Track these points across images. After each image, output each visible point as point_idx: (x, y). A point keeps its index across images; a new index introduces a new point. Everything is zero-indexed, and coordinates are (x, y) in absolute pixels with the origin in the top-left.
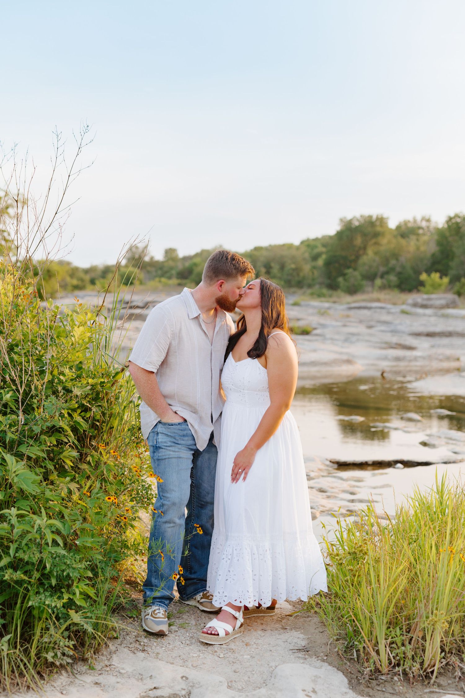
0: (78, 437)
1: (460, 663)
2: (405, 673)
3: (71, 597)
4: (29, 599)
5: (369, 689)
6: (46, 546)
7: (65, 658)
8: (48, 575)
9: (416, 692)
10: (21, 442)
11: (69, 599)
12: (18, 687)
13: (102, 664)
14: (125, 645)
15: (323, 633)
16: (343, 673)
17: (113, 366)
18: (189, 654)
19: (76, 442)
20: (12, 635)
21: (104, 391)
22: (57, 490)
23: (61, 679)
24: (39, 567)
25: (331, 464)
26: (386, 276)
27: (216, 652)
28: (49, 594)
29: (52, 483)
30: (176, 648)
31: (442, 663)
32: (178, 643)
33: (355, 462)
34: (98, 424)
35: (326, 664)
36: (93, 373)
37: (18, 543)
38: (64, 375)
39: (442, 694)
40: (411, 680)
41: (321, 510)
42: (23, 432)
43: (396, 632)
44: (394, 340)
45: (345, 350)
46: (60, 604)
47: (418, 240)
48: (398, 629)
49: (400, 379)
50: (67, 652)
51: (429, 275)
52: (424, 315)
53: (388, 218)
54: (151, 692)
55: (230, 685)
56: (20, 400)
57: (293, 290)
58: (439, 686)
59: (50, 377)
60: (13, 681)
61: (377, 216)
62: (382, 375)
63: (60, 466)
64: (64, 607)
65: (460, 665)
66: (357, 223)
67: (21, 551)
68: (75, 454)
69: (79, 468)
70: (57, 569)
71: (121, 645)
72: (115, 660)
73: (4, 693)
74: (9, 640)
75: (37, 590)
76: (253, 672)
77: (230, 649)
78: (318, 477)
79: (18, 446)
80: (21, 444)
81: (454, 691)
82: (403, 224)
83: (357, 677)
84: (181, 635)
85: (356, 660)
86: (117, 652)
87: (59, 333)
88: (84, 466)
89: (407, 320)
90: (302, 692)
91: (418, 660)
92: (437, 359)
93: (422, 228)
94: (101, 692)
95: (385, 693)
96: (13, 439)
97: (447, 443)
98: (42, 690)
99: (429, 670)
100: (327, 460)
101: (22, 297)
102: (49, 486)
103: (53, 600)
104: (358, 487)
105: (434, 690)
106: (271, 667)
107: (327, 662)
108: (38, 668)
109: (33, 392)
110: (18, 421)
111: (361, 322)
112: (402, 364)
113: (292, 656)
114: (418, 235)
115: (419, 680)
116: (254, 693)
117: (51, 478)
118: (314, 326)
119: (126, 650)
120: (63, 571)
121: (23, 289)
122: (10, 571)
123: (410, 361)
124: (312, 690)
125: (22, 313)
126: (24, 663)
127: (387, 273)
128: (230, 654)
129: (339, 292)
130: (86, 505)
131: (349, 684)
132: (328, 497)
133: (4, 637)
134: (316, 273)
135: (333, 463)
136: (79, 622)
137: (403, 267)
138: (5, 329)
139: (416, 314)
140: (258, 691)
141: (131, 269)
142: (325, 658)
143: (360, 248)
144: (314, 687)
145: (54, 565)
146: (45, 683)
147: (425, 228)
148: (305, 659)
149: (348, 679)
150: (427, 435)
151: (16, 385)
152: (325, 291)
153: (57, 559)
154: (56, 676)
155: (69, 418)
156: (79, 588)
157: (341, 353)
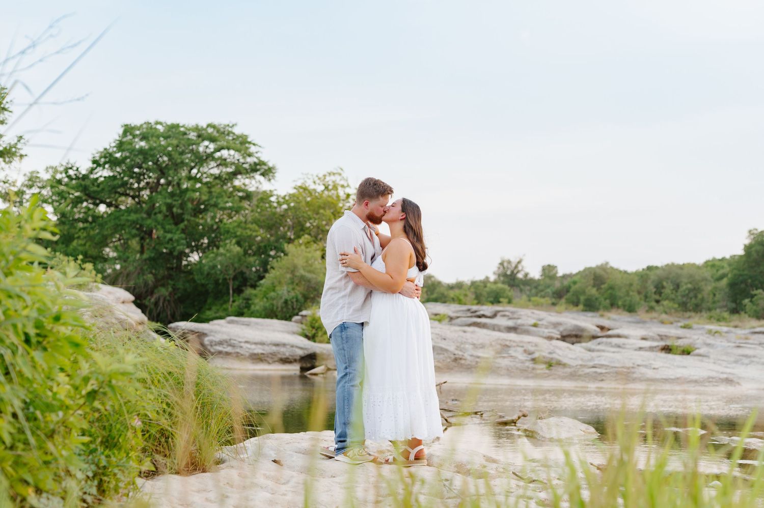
45: (728, 370)
118: (698, 345)
134: (718, 295)
157: (722, 372)
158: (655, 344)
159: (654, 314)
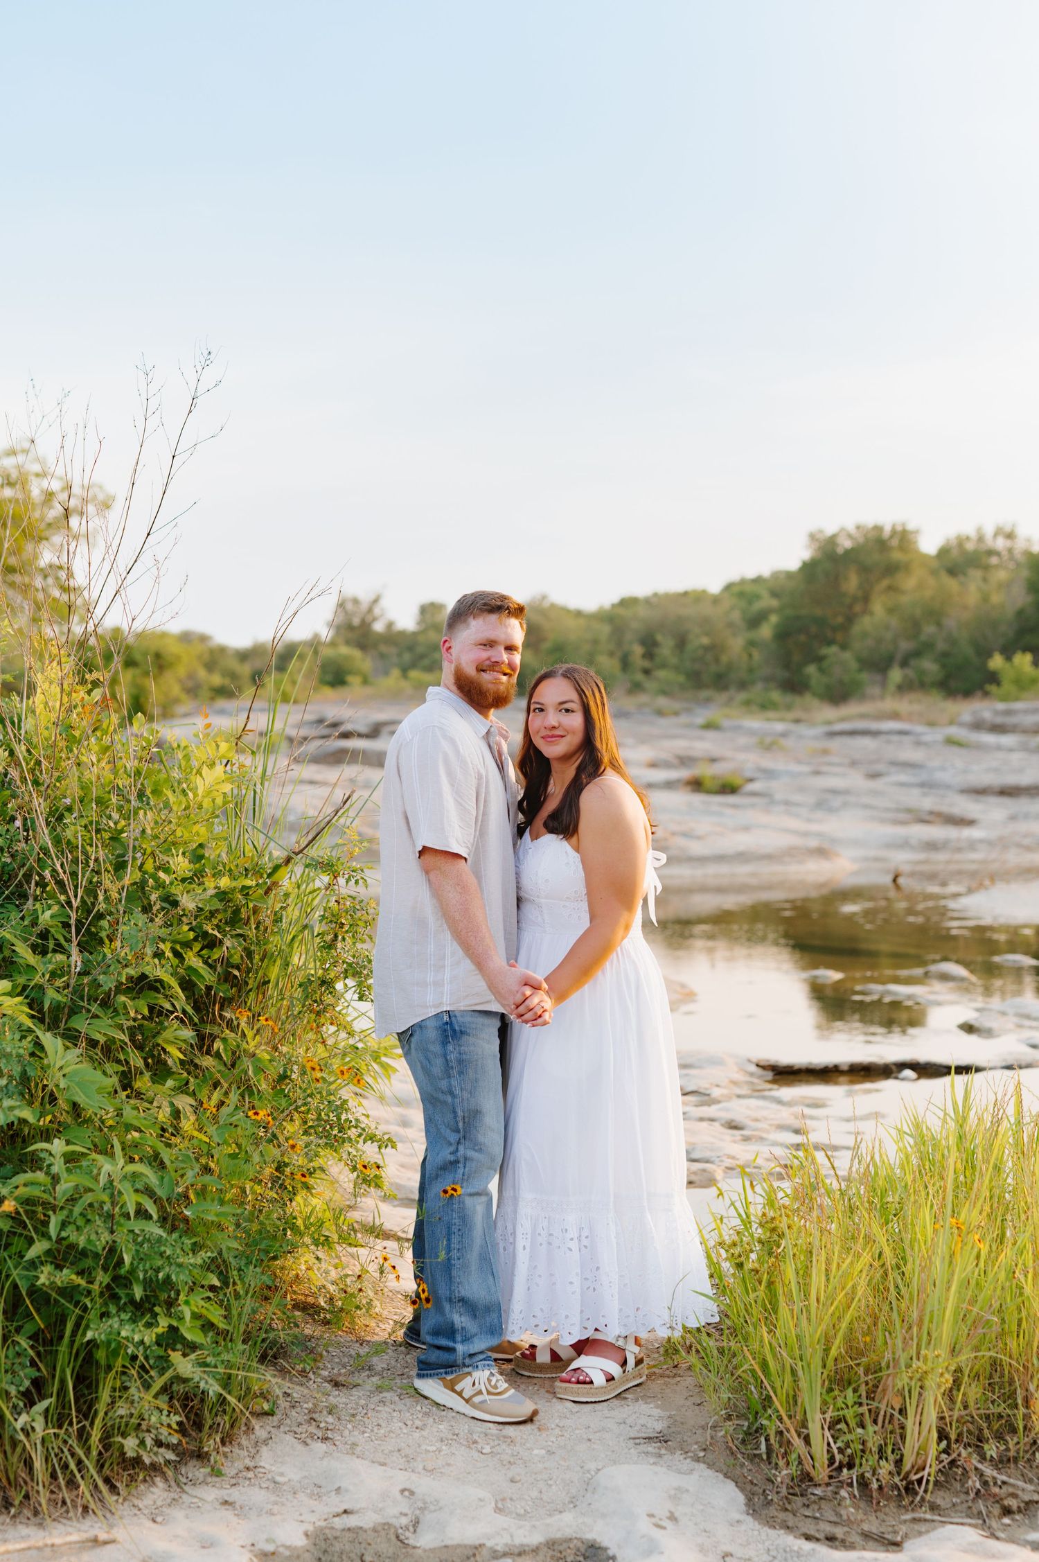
0: (195, 1002)
1: (979, 1462)
2: (863, 1483)
3: (175, 1324)
4: (87, 1327)
5: (787, 1513)
6: (122, 1220)
7: (162, 1450)
8: (126, 1278)
9: (884, 1521)
10: (76, 1010)
11: (171, 1327)
12: (65, 1508)
13: (239, 1465)
14: (287, 1429)
15: (702, 1407)
16: (736, 1483)
17: (270, 853)
18: (419, 1446)
19: (189, 1009)
20: (53, 1400)
21: (251, 905)
22: (149, 1109)
23: (153, 1493)
24: (109, 1262)
25: (759, 1071)
26: (913, 662)
27: (475, 1442)
28: (127, 1317)
29: (139, 1095)
30: (392, 1435)
31: (941, 1462)
32: (397, 1425)
33: (811, 1067)
34: (236, 973)
35: (702, 1466)
36: (227, 868)
37: (65, 1212)
38: (167, 870)
39: (936, 1524)
40: (875, 1494)
41: (728, 1165)
42: (78, 991)
43: (845, 1398)
44: (928, 803)
45: (814, 827)
46: (150, 1336)
47: (985, 580)
48: (849, 1392)
49: (934, 889)
50: (166, 1438)
51: (1009, 658)
52: (999, 748)
53: (917, 532)
54: (336, 1519)
55: (500, 1505)
56: (73, 922)
57: (705, 693)
58: (934, 1508)
59: (137, 876)
60: (54, 1496)
61: (894, 526)
62: (895, 880)
63: (158, 1061)
64: (158, 1344)
65: (980, 1466)
66: (847, 544)
67: (71, 1228)
68: (188, 1034)
69: (196, 1066)
70: (144, 1266)
71: (279, 1427)
72: (266, 1458)
73: (37, 1520)
74: (47, 1410)
75: (104, 1310)
76: (550, 1482)
77: (505, 1437)
78: (728, 1098)
79: (69, 1017)
80: (76, 1013)
81: (962, 1517)
82: (954, 543)
83: (764, 1491)
84: (405, 1408)
85: (765, 1457)
86: (270, 1441)
87: (156, 784)
88: (207, 1062)
89: (958, 759)
90: (648, 1518)
91: (891, 1457)
92: (1019, 846)
93: (998, 554)
94: (235, 1519)
95: (820, 1522)
96: (59, 1002)
97: (1020, 1026)
98: (113, 1514)
99: (914, 1477)
100: (749, 1061)
101: (79, 709)
102: (132, 1102)
103: (137, 1329)
104: (812, 1118)
105: (922, 1515)
106: (588, 1471)
107: (704, 1463)
108: (106, 1471)
109: (101, 906)
110: (69, 966)
111: (853, 764)
112: (941, 857)
113: (632, 1450)
114: (986, 568)
115: (891, 1497)
116: (549, 1521)
117: (137, 1084)
118: (748, 774)
119: (289, 1438)
120: (157, 1270)
121: (82, 694)
122: (48, 1269)
123: (959, 850)
124: (668, 1514)
125: (79, 742)
126: (75, 1457)
127: (917, 654)
128: (504, 1446)
129: (808, 699)
130: (208, 1141)
131: (746, 1505)
132: (746, 1139)
133: (35, 1404)
134: (757, 655)
135: (764, 1067)
136: (191, 1376)
137: (953, 642)
138: (44, 776)
139: (979, 747)
140: (557, 1517)
141: (344, 650)
142: (702, 1454)
143: (855, 599)
144: (673, 1510)
145: (139, 1258)
146: (120, 1500)
147: (1005, 553)
148: (660, 1456)
149: (746, 1496)
150: (978, 1010)
151: (64, 891)
152: (776, 695)
153: (145, 1245)
154: (142, 1487)
155: (176, 961)
156: (190, 1306)
157: (806, 834)
158: (673, 775)
159: (643, 698)
